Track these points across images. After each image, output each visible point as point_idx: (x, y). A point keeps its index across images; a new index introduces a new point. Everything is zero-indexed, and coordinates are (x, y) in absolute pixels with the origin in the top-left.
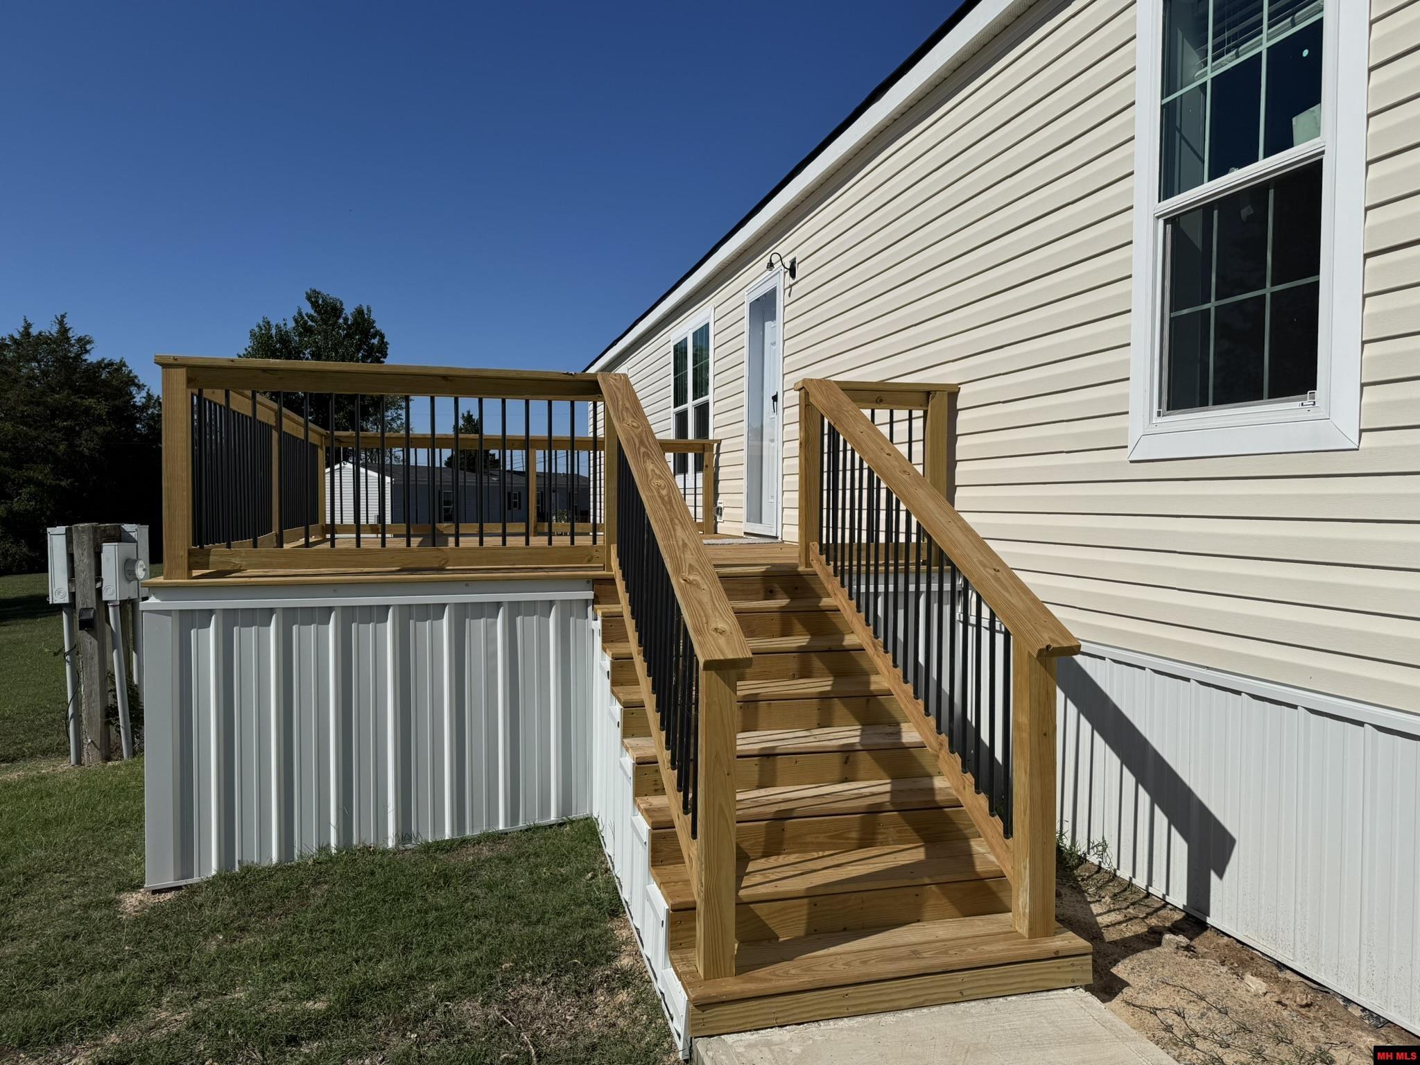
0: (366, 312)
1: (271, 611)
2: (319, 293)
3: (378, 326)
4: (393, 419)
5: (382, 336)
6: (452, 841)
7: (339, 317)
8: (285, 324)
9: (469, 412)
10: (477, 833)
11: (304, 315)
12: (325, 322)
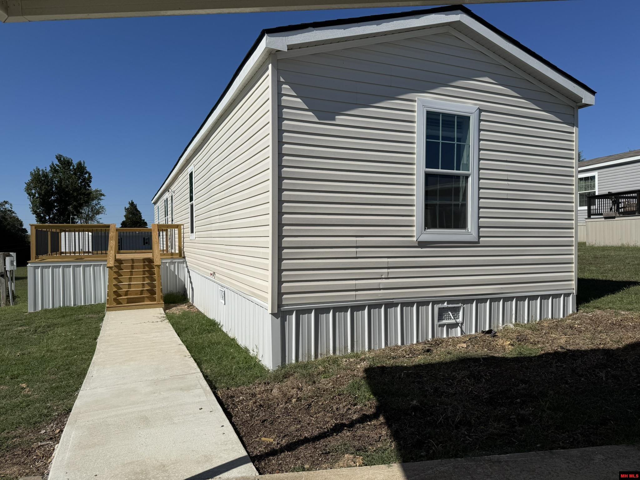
0: (82, 163)
1: (50, 266)
2: (61, 156)
3: (88, 169)
4: (96, 205)
5: (90, 174)
6: (83, 305)
7: (70, 166)
8: (46, 169)
9: (132, 201)
10: (88, 304)
11: (55, 164)
12: (64, 168)
